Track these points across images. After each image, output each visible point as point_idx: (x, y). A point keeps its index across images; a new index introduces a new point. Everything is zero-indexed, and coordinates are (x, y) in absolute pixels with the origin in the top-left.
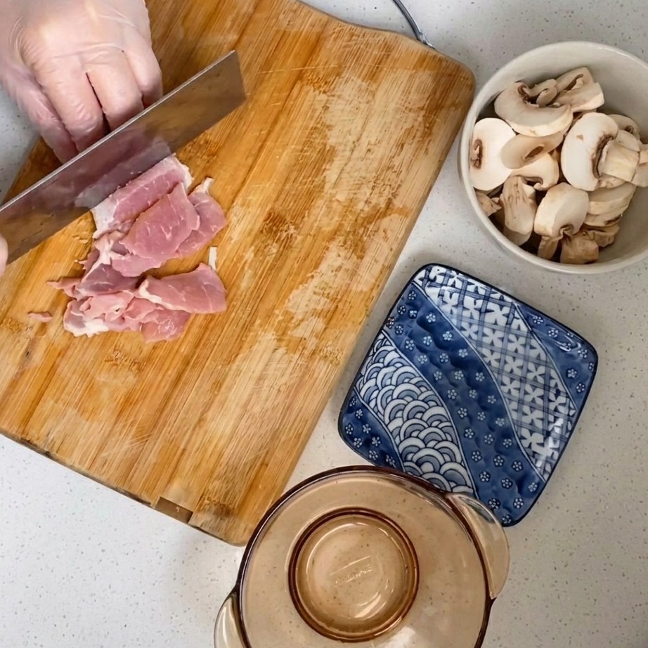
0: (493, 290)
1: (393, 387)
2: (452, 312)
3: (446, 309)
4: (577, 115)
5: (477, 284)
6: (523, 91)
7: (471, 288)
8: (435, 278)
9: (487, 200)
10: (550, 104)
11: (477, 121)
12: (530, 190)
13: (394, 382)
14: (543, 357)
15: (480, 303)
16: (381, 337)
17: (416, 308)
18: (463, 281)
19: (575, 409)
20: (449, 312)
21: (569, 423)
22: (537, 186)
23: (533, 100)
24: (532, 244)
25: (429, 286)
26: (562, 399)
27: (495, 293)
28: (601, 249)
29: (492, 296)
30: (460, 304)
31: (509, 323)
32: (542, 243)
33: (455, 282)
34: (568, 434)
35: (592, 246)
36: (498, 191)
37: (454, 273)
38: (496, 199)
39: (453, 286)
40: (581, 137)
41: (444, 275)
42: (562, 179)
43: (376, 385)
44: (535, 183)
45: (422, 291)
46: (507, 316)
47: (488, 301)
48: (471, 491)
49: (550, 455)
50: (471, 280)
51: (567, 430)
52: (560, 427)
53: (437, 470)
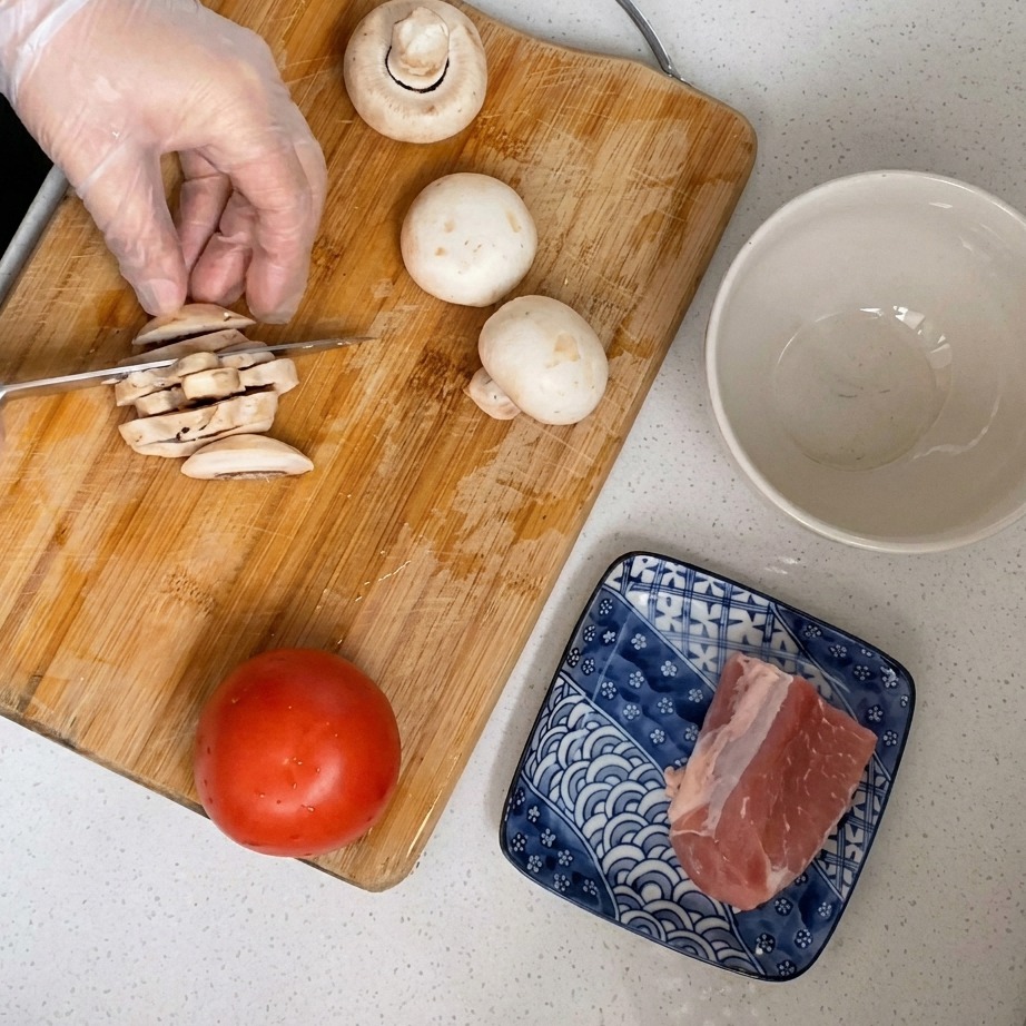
0: (736, 588)
1: (585, 764)
2: (672, 629)
3: (662, 624)
5: (711, 579)
7: (700, 587)
8: (641, 575)
13: (587, 755)
15: (717, 610)
16: (560, 682)
17: (615, 628)
18: (685, 576)
19: (884, 774)
20: (668, 628)
21: (876, 798)
25: (632, 589)
27: (738, 593)
29: (735, 597)
30: (685, 614)
31: (767, 640)
33: (673, 580)
34: (876, 818)
37: (669, 565)
39: (671, 585)
41: (653, 569)
43: (557, 762)
45: (620, 597)
46: (762, 628)
47: (728, 607)
48: (726, 926)
49: (848, 855)
50: (699, 575)
51: (874, 812)
52: (862, 807)
53: (668, 895)
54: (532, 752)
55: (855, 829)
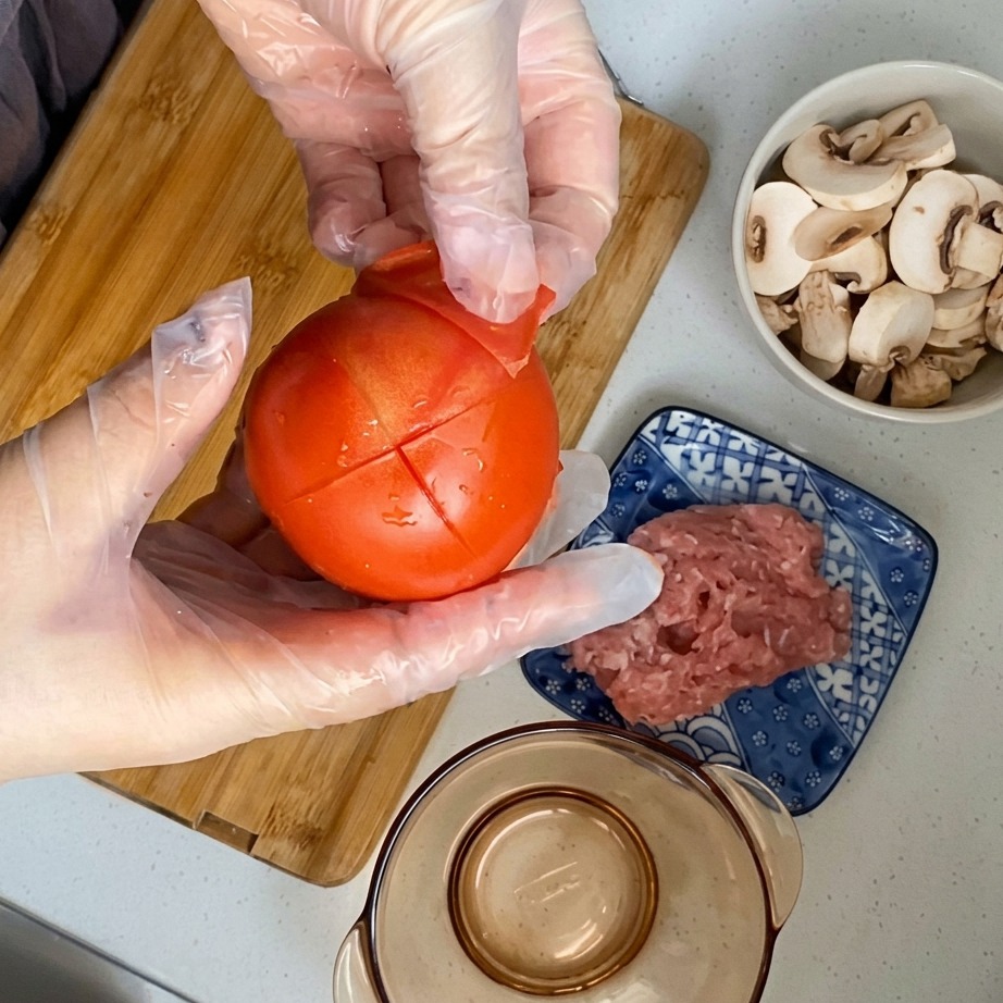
0: (771, 448)
2: (704, 482)
3: (695, 478)
4: (914, 175)
5: (745, 438)
6: (828, 138)
7: (734, 445)
8: (677, 429)
9: (774, 309)
10: (869, 159)
11: (757, 187)
12: (840, 293)
14: (851, 551)
15: (749, 468)
17: (647, 477)
18: (720, 434)
19: (902, 631)
20: (700, 482)
21: (893, 653)
22: (852, 287)
23: (844, 153)
24: (847, 377)
25: (667, 442)
26: (880, 617)
27: (772, 452)
28: (955, 383)
29: (768, 456)
30: (719, 468)
31: (796, 500)
32: (862, 375)
33: (708, 437)
34: (891, 670)
35: (941, 380)
36: (792, 296)
37: (707, 422)
38: (788, 308)
39: (707, 442)
40: (921, 210)
41: (691, 424)
42: (892, 276)
44: (850, 281)
45: (655, 449)
46: (793, 488)
47: (762, 465)
48: (738, 762)
49: (862, 703)
50: (734, 433)
51: (890, 665)
52: (878, 660)
53: (682, 729)
55: (870, 681)
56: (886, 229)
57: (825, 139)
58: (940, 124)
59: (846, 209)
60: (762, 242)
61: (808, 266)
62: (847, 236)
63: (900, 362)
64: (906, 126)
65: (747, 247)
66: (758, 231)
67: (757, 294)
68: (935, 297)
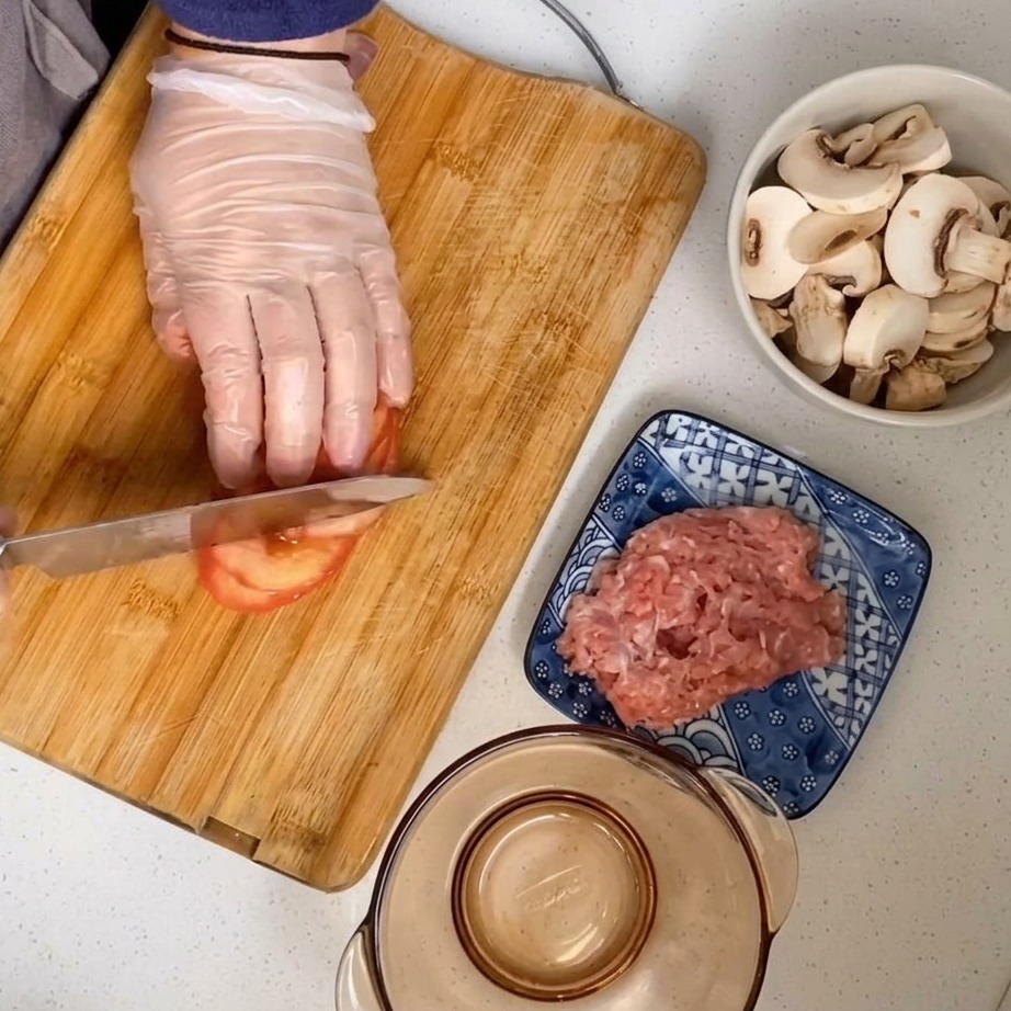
0: (766, 451)
2: (701, 486)
3: (693, 481)
4: (909, 179)
5: (741, 441)
6: (824, 143)
7: (730, 448)
8: (675, 434)
9: (769, 313)
10: (865, 163)
11: (751, 192)
12: (836, 297)
14: (846, 554)
15: (745, 471)
16: (591, 524)
17: (646, 480)
18: (718, 437)
19: (896, 635)
20: (697, 486)
21: (887, 657)
22: (848, 290)
23: (839, 157)
24: (841, 380)
25: (666, 446)
26: (875, 620)
27: (767, 455)
28: (949, 386)
29: (764, 459)
30: (716, 471)
31: (791, 503)
32: (857, 379)
33: (706, 440)
34: (886, 673)
35: (934, 382)
36: (786, 300)
37: (703, 425)
38: (784, 312)
39: (704, 445)
40: (916, 214)
41: (688, 428)
42: (887, 280)
44: (844, 285)
45: (654, 453)
46: (787, 491)
47: (757, 467)
48: (735, 764)
49: (857, 707)
50: (732, 436)
51: (884, 668)
52: (873, 663)
53: (680, 732)
54: (561, 586)
55: (865, 684)
56: (882, 233)
57: (820, 142)
58: (936, 127)
59: (841, 212)
60: (757, 245)
61: (803, 269)
62: (842, 239)
63: (895, 366)
64: (903, 129)
65: (742, 251)
66: (754, 234)
67: (751, 297)
68: (930, 300)
